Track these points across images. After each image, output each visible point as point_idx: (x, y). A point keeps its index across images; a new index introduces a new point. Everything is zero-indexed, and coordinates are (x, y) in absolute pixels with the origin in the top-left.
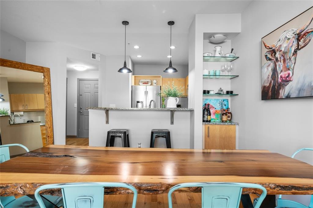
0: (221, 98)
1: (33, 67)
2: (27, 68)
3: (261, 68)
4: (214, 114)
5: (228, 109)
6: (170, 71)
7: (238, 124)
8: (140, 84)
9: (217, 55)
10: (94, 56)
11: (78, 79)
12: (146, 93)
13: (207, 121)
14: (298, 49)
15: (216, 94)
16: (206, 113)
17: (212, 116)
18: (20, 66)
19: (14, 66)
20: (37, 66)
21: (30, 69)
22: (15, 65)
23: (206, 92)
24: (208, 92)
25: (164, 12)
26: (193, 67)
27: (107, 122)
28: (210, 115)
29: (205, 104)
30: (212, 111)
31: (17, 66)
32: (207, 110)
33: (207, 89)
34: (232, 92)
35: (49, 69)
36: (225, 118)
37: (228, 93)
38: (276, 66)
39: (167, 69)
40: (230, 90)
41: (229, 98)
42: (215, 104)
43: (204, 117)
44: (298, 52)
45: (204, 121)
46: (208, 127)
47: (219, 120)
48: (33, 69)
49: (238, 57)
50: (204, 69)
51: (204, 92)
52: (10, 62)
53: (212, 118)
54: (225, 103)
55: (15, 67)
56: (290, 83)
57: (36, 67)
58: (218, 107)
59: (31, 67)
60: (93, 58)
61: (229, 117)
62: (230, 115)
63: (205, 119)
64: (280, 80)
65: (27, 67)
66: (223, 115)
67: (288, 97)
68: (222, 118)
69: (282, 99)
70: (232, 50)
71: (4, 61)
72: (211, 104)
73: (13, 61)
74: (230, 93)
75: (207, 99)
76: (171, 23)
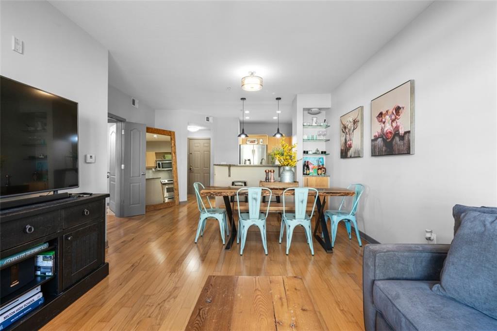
0: (318, 157)
3: (341, 136)
4: (312, 169)
5: (323, 165)
6: (278, 136)
7: (329, 176)
8: (248, 143)
9: (314, 124)
10: (208, 119)
11: (188, 138)
12: (253, 151)
13: (306, 174)
14: (354, 129)
15: (314, 153)
16: (305, 168)
17: (310, 170)
20: (167, 131)
23: (305, 152)
24: (307, 152)
25: (273, 93)
26: (296, 134)
27: (229, 176)
28: (309, 170)
29: (305, 162)
30: (310, 167)
32: (306, 166)
33: (306, 150)
34: (325, 152)
35: (174, 132)
36: (320, 172)
37: (322, 152)
38: (346, 137)
39: (275, 135)
40: (324, 150)
41: (324, 156)
42: (313, 160)
43: (304, 171)
44: (354, 131)
45: (304, 174)
46: (307, 179)
47: (316, 174)
49: (329, 126)
50: (303, 135)
51: (304, 152)
53: (311, 172)
54: (321, 160)
56: (352, 148)
58: (315, 164)
60: (207, 120)
61: (323, 171)
62: (324, 169)
63: (305, 173)
64: (348, 146)
66: (318, 169)
67: (351, 157)
68: (318, 172)
69: (349, 158)
70: (325, 120)
72: (310, 161)
74: (323, 153)
75: (307, 158)
76: (278, 99)
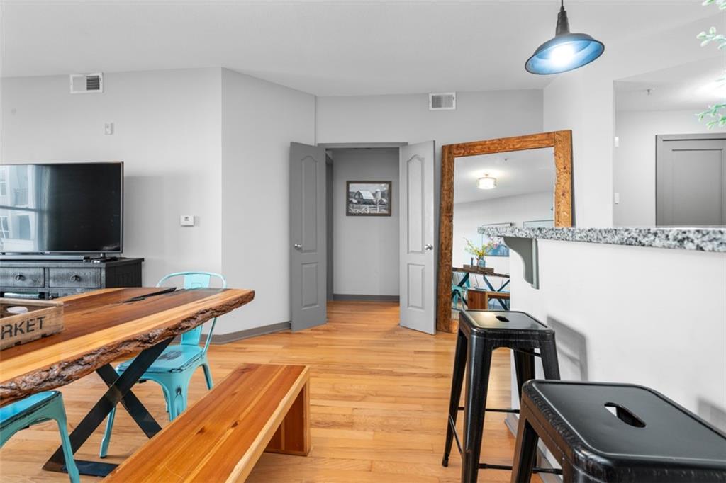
1: (524, 142)
2: (511, 147)
18: (497, 147)
19: (487, 150)
21: (518, 146)
22: (489, 148)
31: (492, 148)
48: (525, 144)
52: (480, 145)
55: (489, 152)
57: (533, 139)
59: (520, 142)
65: (511, 144)
71: (471, 146)
73: (486, 141)
